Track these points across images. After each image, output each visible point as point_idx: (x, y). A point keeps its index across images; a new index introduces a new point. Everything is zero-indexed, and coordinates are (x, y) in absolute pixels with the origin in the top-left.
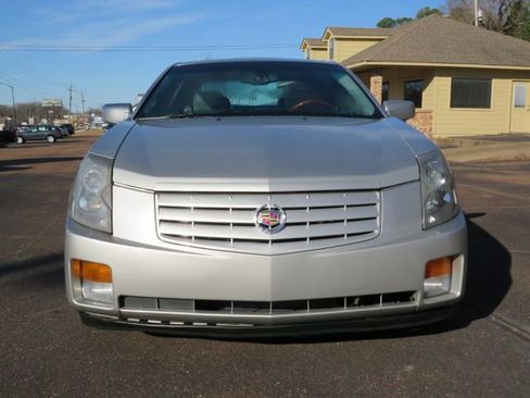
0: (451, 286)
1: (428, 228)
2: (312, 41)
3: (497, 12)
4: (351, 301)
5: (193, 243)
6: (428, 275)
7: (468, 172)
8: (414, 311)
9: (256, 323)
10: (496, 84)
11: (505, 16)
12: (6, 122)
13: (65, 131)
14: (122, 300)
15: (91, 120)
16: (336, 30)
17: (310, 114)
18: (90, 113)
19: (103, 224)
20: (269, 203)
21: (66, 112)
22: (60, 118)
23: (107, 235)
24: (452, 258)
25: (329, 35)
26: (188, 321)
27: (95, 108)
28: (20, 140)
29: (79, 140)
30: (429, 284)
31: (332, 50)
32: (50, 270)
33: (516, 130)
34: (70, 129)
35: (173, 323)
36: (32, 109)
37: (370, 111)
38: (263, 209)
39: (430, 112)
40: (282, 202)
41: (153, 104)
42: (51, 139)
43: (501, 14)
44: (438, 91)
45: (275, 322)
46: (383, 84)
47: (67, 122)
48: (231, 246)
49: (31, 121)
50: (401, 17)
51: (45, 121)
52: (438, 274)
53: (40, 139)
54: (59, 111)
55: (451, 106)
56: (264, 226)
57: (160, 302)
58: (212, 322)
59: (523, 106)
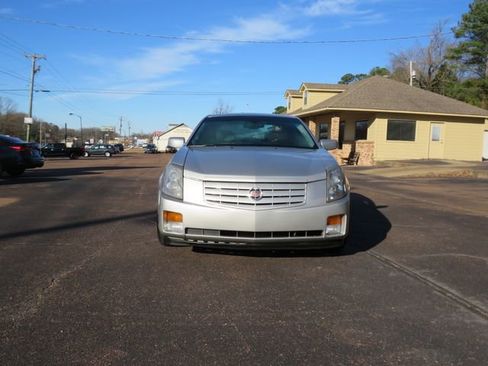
0: (341, 230)
1: (329, 201)
2: (293, 92)
3: (427, 71)
4: (292, 233)
5: (221, 204)
6: (328, 224)
7: (392, 183)
8: (322, 241)
9: (249, 242)
10: (420, 125)
11: (434, 75)
12: (74, 141)
13: (118, 149)
14: (187, 230)
15: (134, 141)
16: (309, 85)
17: (279, 146)
18: (134, 136)
19: (179, 195)
20: (255, 187)
21: (117, 135)
22: (112, 139)
23: (181, 200)
24: (341, 216)
25: (304, 88)
26: (216, 241)
27: (136, 133)
28: (87, 155)
29: (128, 155)
30: (330, 229)
31: (306, 99)
32: (152, 217)
33: (433, 156)
34: (121, 148)
35: (209, 242)
36: (93, 133)
37: (312, 145)
38: (253, 190)
39: (372, 143)
40: (261, 187)
41: (197, 138)
42: (108, 155)
43: (430, 73)
44: (378, 128)
45: (256, 242)
46: (340, 122)
47: (117, 143)
48: (238, 206)
49: (92, 141)
50: (359, 73)
51: (101, 141)
52: (335, 224)
53: (100, 154)
54: (112, 135)
55: (388, 139)
56: (253, 197)
57: (204, 231)
58: (227, 241)
59: (438, 140)
